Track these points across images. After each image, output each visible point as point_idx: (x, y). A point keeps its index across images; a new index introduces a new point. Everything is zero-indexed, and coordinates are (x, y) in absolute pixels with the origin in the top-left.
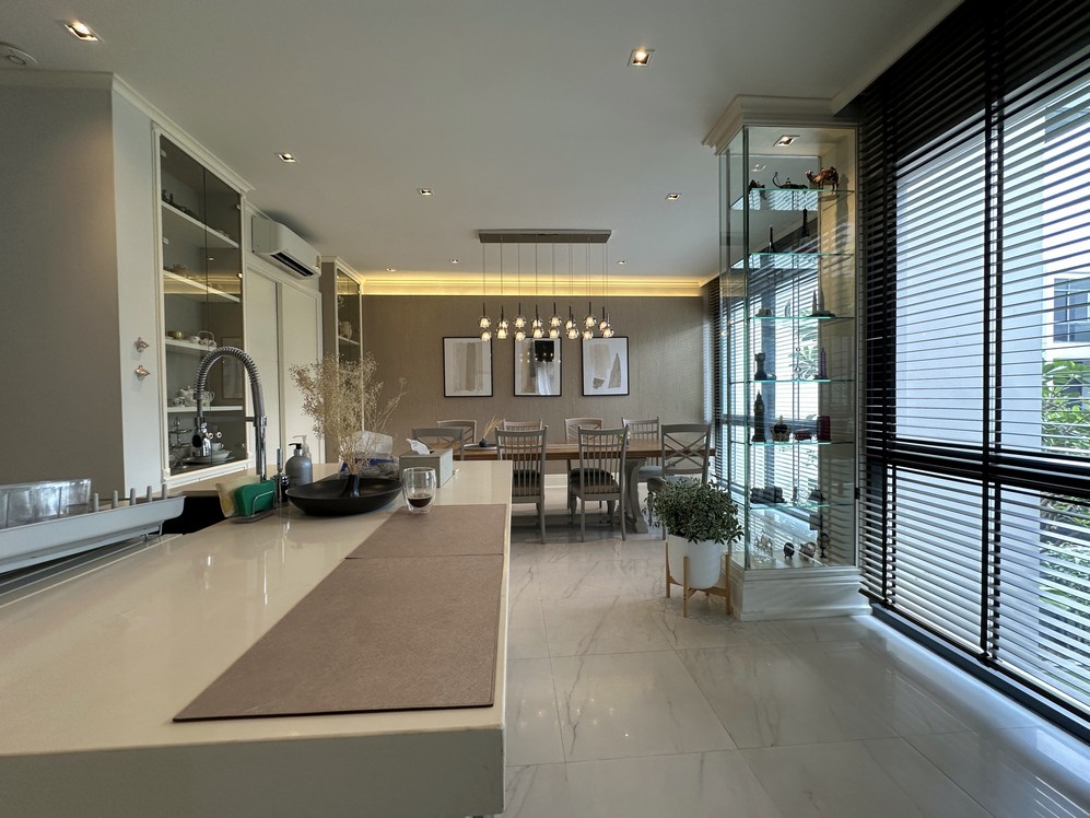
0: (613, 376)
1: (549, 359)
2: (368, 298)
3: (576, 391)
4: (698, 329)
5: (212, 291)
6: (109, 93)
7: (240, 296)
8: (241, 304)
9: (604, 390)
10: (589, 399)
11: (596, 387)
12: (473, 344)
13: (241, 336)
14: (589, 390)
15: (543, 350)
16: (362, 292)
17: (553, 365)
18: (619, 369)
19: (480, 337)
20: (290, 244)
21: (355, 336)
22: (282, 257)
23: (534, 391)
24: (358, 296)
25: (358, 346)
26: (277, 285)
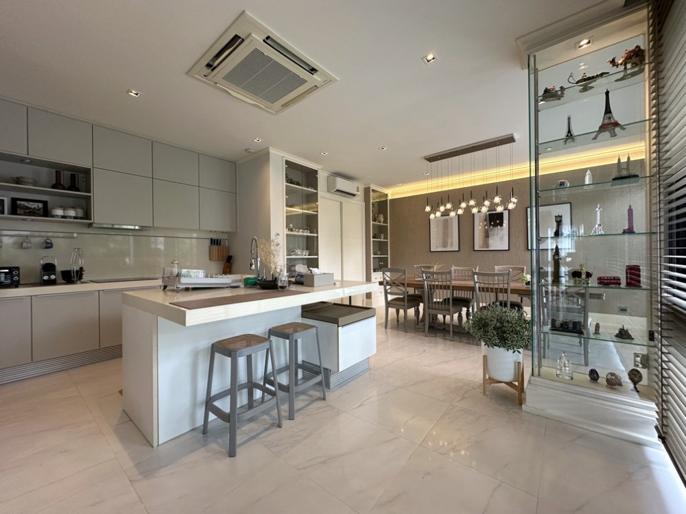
1: (501, 224)
2: (393, 201)
3: (522, 246)
5: (304, 211)
6: (268, 153)
7: (317, 212)
8: (317, 215)
12: (447, 220)
13: (317, 228)
15: (495, 219)
16: (390, 197)
17: (502, 230)
19: (448, 215)
20: (342, 184)
21: (385, 221)
22: (338, 190)
23: (488, 247)
24: (387, 200)
25: (387, 226)
26: (341, 203)
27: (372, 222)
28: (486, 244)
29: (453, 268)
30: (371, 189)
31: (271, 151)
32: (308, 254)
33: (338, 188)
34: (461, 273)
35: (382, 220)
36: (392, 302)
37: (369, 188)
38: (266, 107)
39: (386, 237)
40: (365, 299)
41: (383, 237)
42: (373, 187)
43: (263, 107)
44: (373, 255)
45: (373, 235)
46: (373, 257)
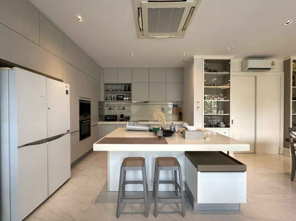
6: (193, 59)
7: (230, 86)
8: (230, 88)
22: (250, 69)
26: (256, 77)
27: (292, 87)
30: (291, 60)
31: (194, 57)
32: (223, 112)
33: (249, 67)
37: (289, 60)
38: (175, 36)
42: (293, 58)
43: (174, 36)
44: (293, 113)
45: (294, 97)
46: (292, 115)
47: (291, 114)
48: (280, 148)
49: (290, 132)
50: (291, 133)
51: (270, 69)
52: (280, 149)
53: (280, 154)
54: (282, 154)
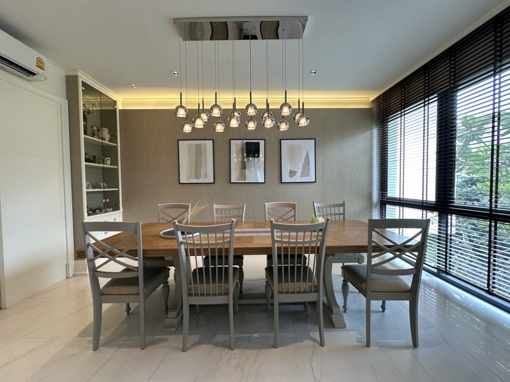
0: (304, 168)
1: (257, 156)
2: (124, 113)
3: (276, 180)
4: (369, 133)
9: (297, 178)
10: (285, 186)
11: (291, 177)
12: (200, 145)
14: (286, 178)
16: (120, 107)
17: (259, 160)
18: (309, 163)
21: (113, 138)
23: (245, 180)
24: (116, 109)
25: (116, 147)
27: (82, 136)
28: (243, 176)
29: (215, 206)
30: (80, 81)
34: (225, 213)
35: (107, 136)
36: (107, 291)
37: (75, 78)
39: (114, 162)
40: (72, 262)
41: (109, 162)
42: (83, 77)
44: (87, 188)
45: (87, 156)
46: (87, 192)
47: (85, 190)
48: (69, 265)
49: (86, 233)
50: (87, 236)
51: (34, 74)
52: (69, 267)
53: (69, 278)
54: (74, 276)
